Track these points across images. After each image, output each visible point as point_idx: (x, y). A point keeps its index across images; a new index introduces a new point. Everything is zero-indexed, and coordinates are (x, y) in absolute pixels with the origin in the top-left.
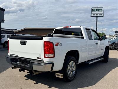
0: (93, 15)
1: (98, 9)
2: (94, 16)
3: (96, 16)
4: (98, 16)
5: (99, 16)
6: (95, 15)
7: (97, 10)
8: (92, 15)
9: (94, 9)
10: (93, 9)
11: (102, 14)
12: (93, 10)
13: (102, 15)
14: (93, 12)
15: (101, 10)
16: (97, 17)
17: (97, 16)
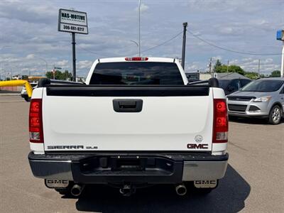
0: (65, 27)
1: (75, 14)
2: (66, 30)
3: (70, 30)
4: (75, 31)
5: (77, 31)
6: (68, 28)
7: (72, 16)
8: (62, 28)
9: (67, 12)
10: (63, 12)
11: (85, 28)
12: (63, 15)
13: (85, 31)
14: (64, 20)
15: (82, 18)
16: (73, 33)
17: (73, 31)
